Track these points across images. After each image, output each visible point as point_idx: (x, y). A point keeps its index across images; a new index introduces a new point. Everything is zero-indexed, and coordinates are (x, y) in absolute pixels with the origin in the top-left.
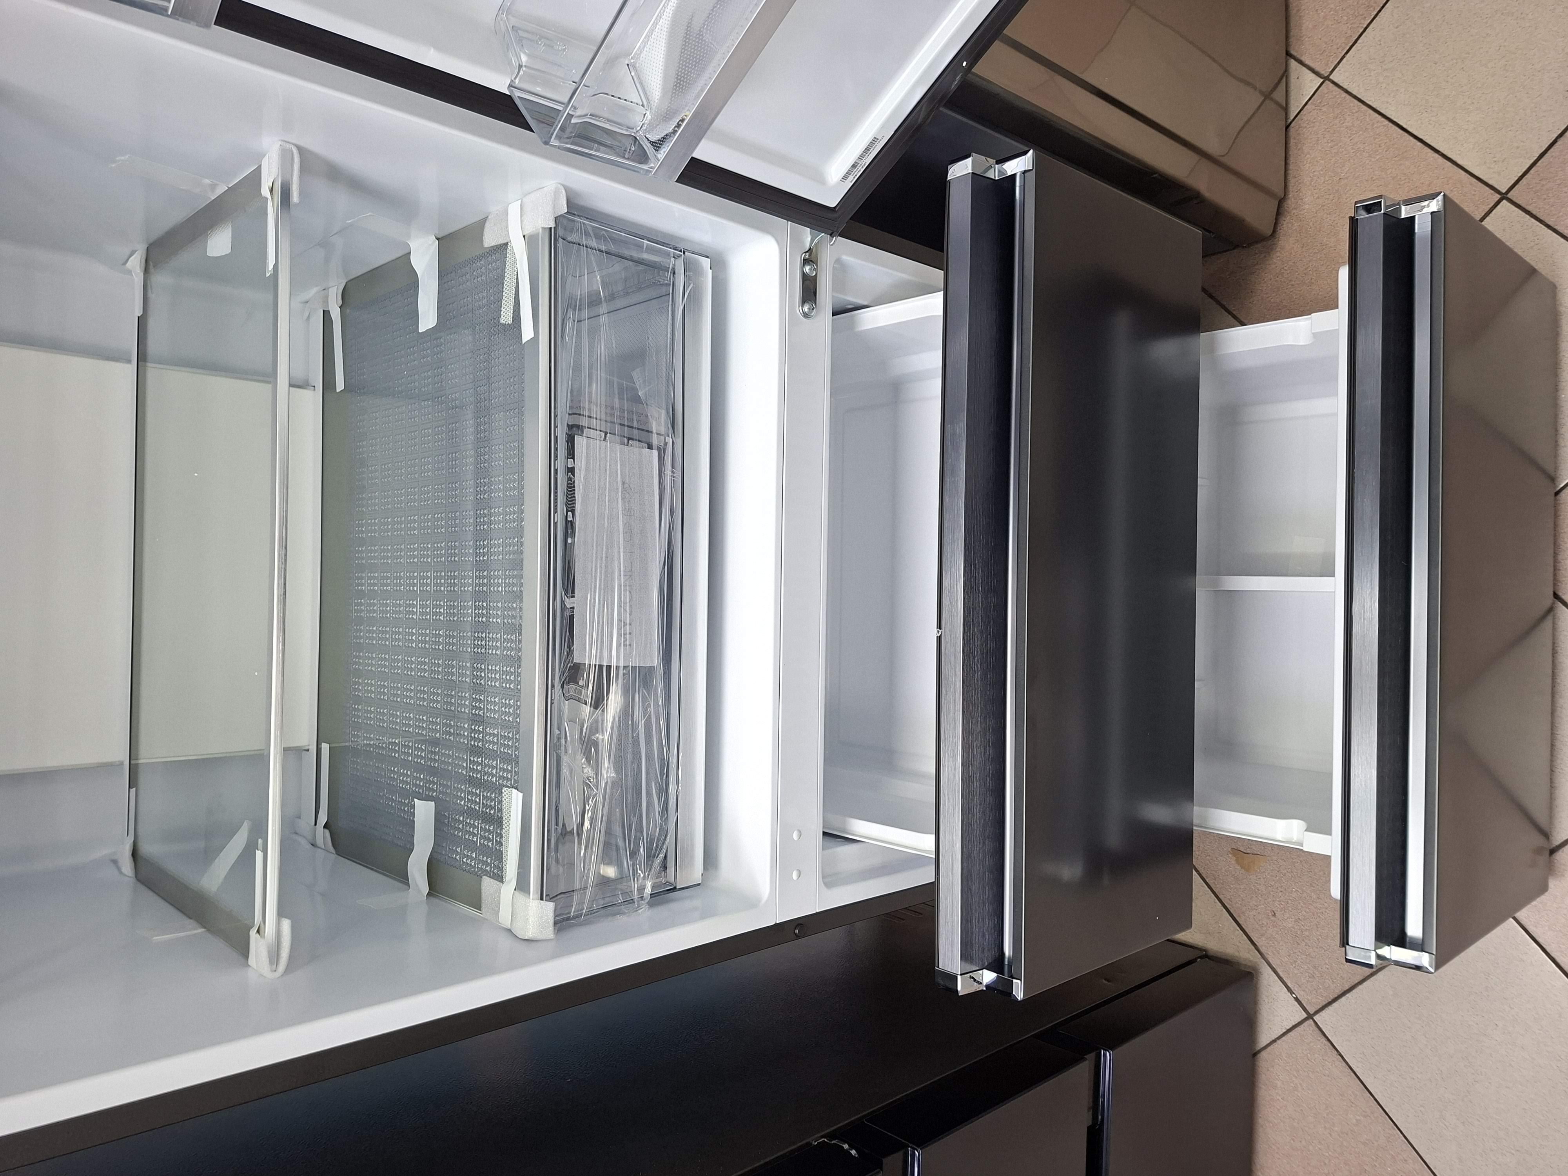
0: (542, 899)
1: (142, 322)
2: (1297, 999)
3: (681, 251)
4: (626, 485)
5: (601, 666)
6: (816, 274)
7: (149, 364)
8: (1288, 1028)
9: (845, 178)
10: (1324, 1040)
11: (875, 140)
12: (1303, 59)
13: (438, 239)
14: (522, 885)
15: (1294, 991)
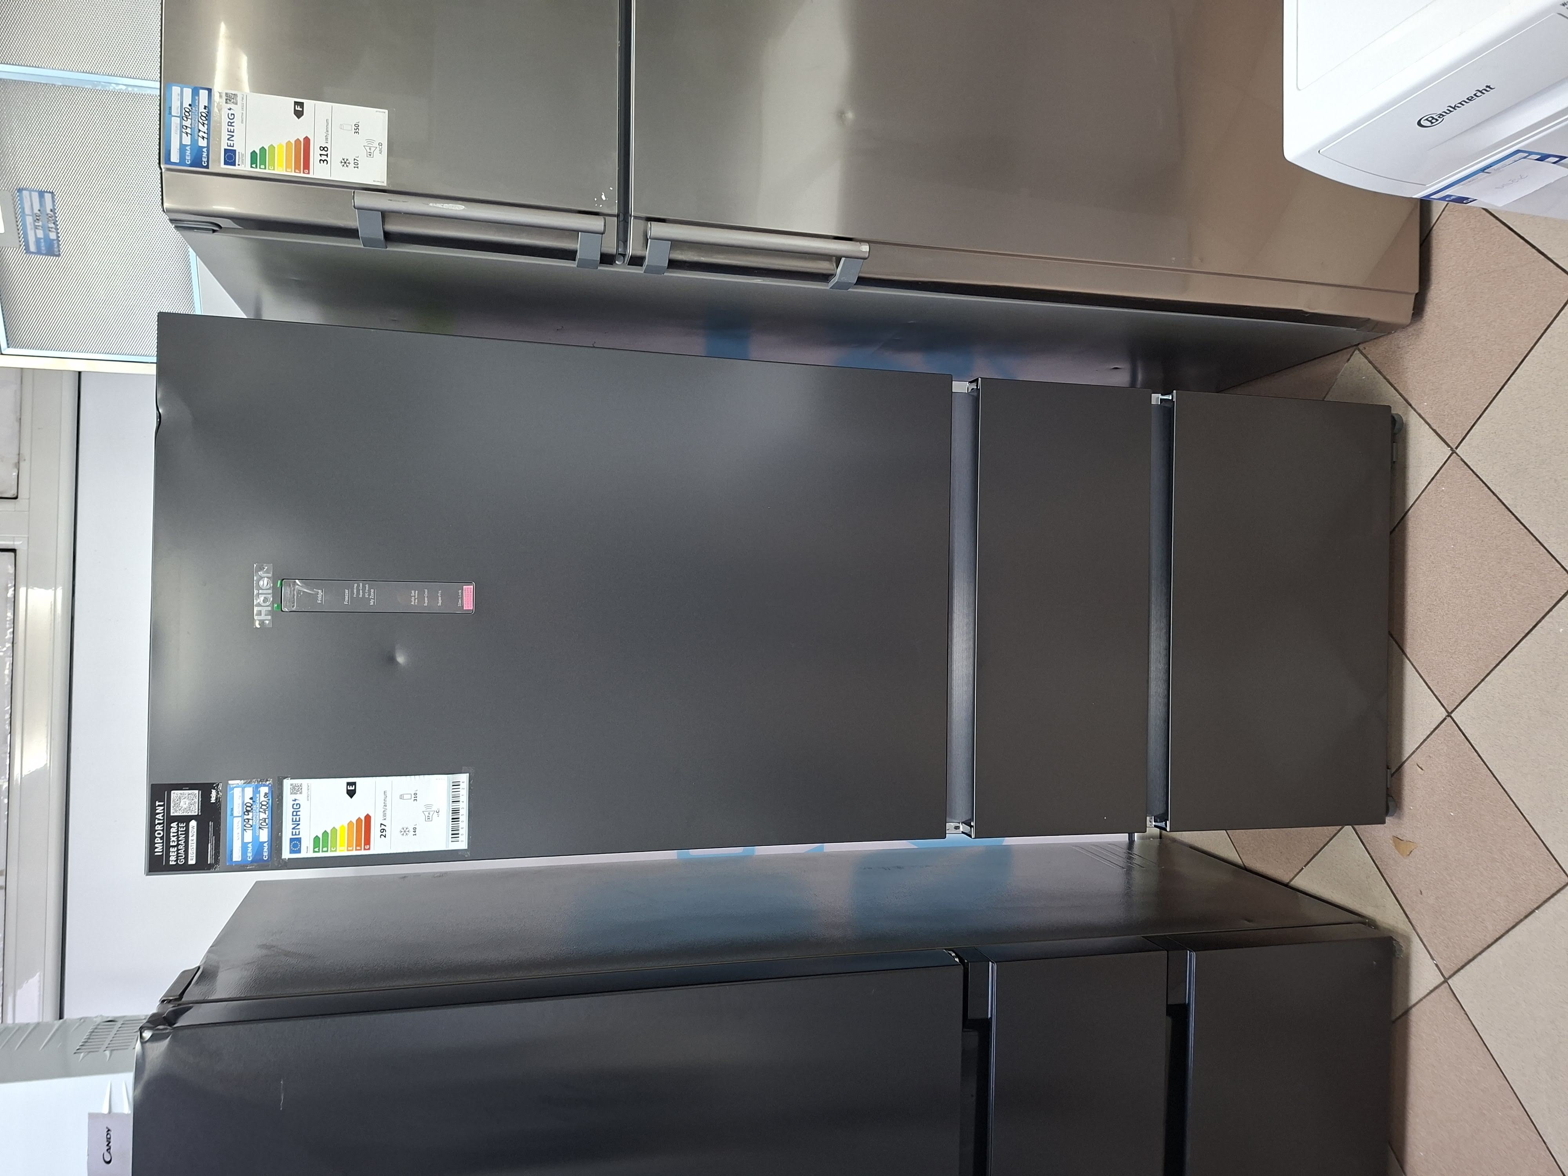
2: (1437, 965)
8: (1431, 989)
10: (1454, 1000)
15: (1435, 959)
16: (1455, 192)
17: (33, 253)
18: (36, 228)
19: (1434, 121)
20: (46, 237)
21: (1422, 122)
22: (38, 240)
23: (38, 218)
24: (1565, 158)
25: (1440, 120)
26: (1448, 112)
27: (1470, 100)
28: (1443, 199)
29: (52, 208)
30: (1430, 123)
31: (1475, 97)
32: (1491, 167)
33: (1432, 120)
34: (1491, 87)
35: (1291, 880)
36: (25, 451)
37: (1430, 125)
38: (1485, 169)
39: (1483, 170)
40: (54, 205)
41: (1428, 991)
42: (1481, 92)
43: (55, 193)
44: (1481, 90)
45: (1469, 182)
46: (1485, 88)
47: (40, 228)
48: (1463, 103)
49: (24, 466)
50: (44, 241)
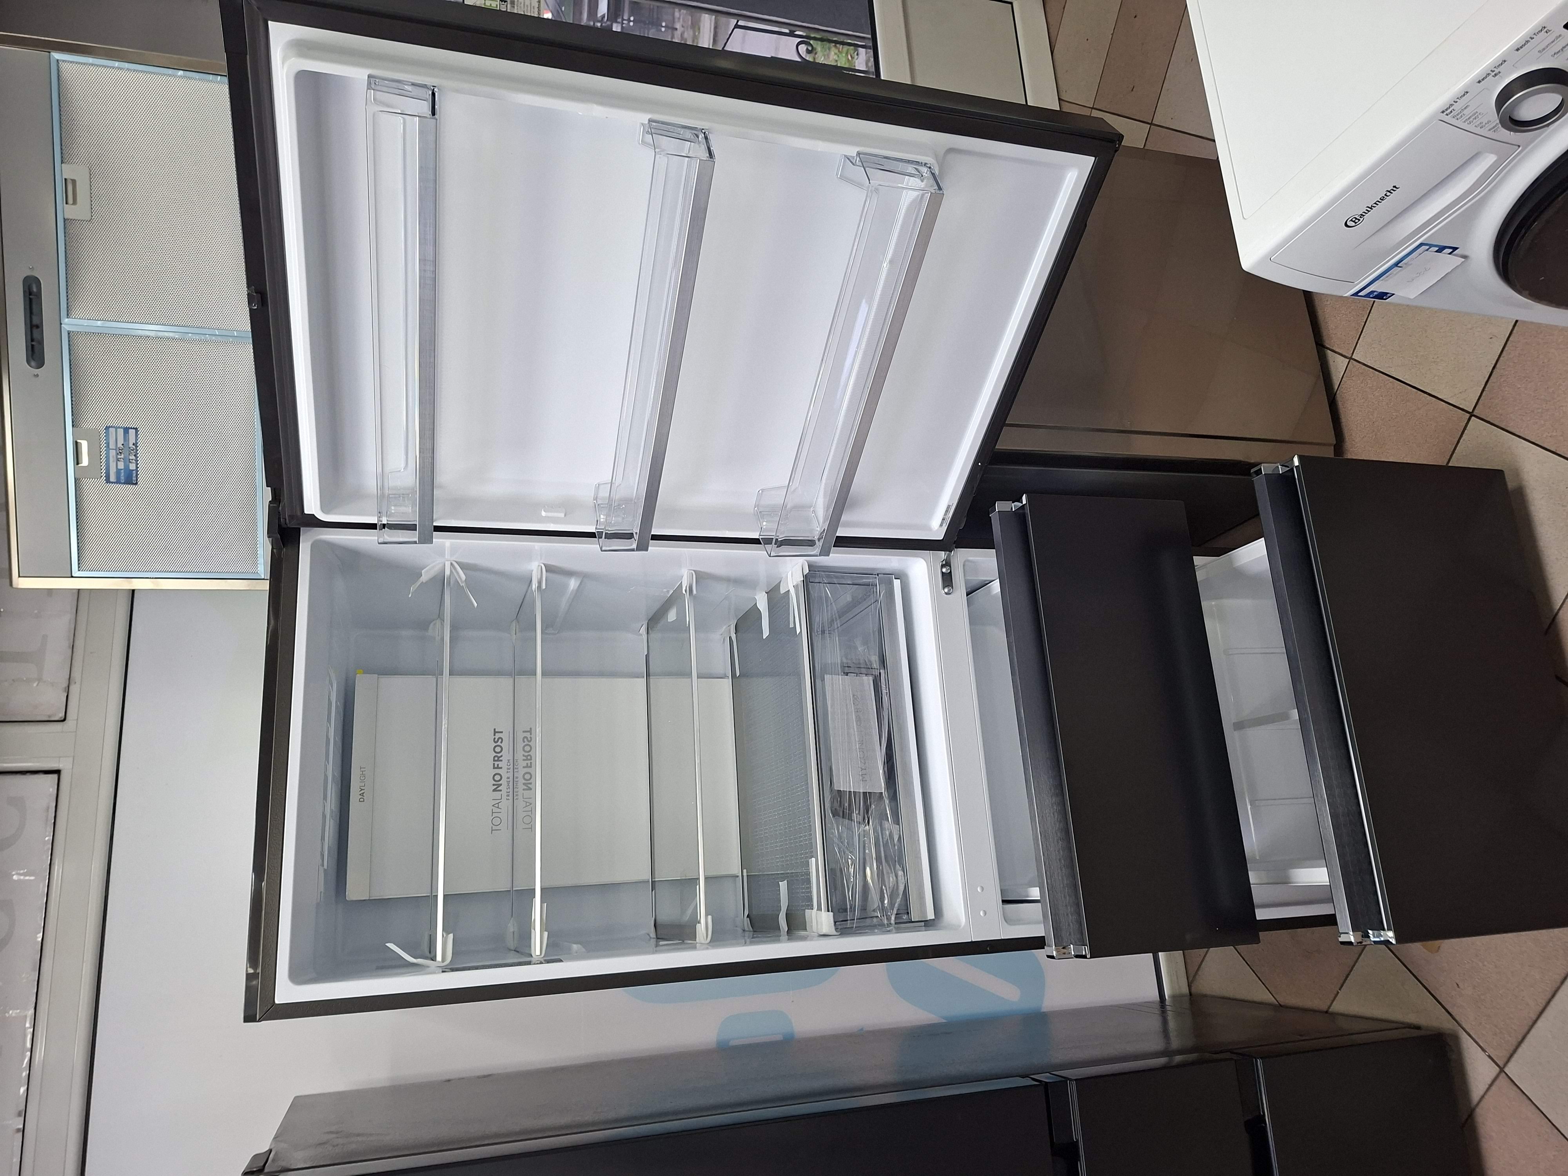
0: (828, 911)
1: (647, 656)
2: (1489, 1057)
3: (876, 575)
4: (855, 697)
5: (850, 792)
6: (951, 571)
7: (651, 677)
8: (1489, 1083)
9: (941, 525)
10: (1515, 1088)
11: (949, 507)
12: (1334, 349)
13: (766, 593)
14: (819, 909)
15: (1487, 1050)
16: (1377, 287)
17: (112, 483)
18: (118, 460)
19: (1357, 221)
20: (127, 467)
21: (1348, 223)
22: (118, 471)
23: (121, 451)
24: (1457, 248)
25: (1361, 219)
26: (1367, 212)
27: (1382, 200)
28: (1367, 296)
29: (134, 442)
30: (1354, 223)
31: (1386, 197)
32: (1402, 261)
33: (1356, 220)
34: (1397, 186)
35: (1329, 1007)
36: (76, 675)
37: (1354, 225)
38: (1398, 264)
39: (1396, 264)
40: (136, 440)
41: (1487, 1086)
42: (1389, 192)
43: (139, 429)
44: (1389, 190)
45: (1387, 277)
46: (1392, 188)
47: (122, 460)
48: (1377, 203)
49: (74, 689)
50: (124, 472)
